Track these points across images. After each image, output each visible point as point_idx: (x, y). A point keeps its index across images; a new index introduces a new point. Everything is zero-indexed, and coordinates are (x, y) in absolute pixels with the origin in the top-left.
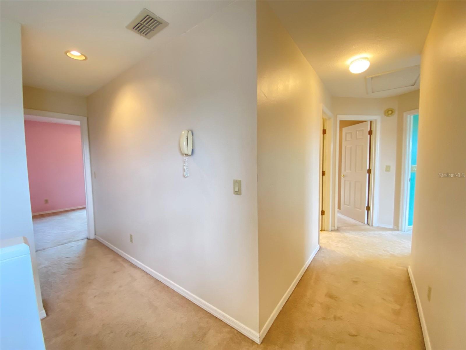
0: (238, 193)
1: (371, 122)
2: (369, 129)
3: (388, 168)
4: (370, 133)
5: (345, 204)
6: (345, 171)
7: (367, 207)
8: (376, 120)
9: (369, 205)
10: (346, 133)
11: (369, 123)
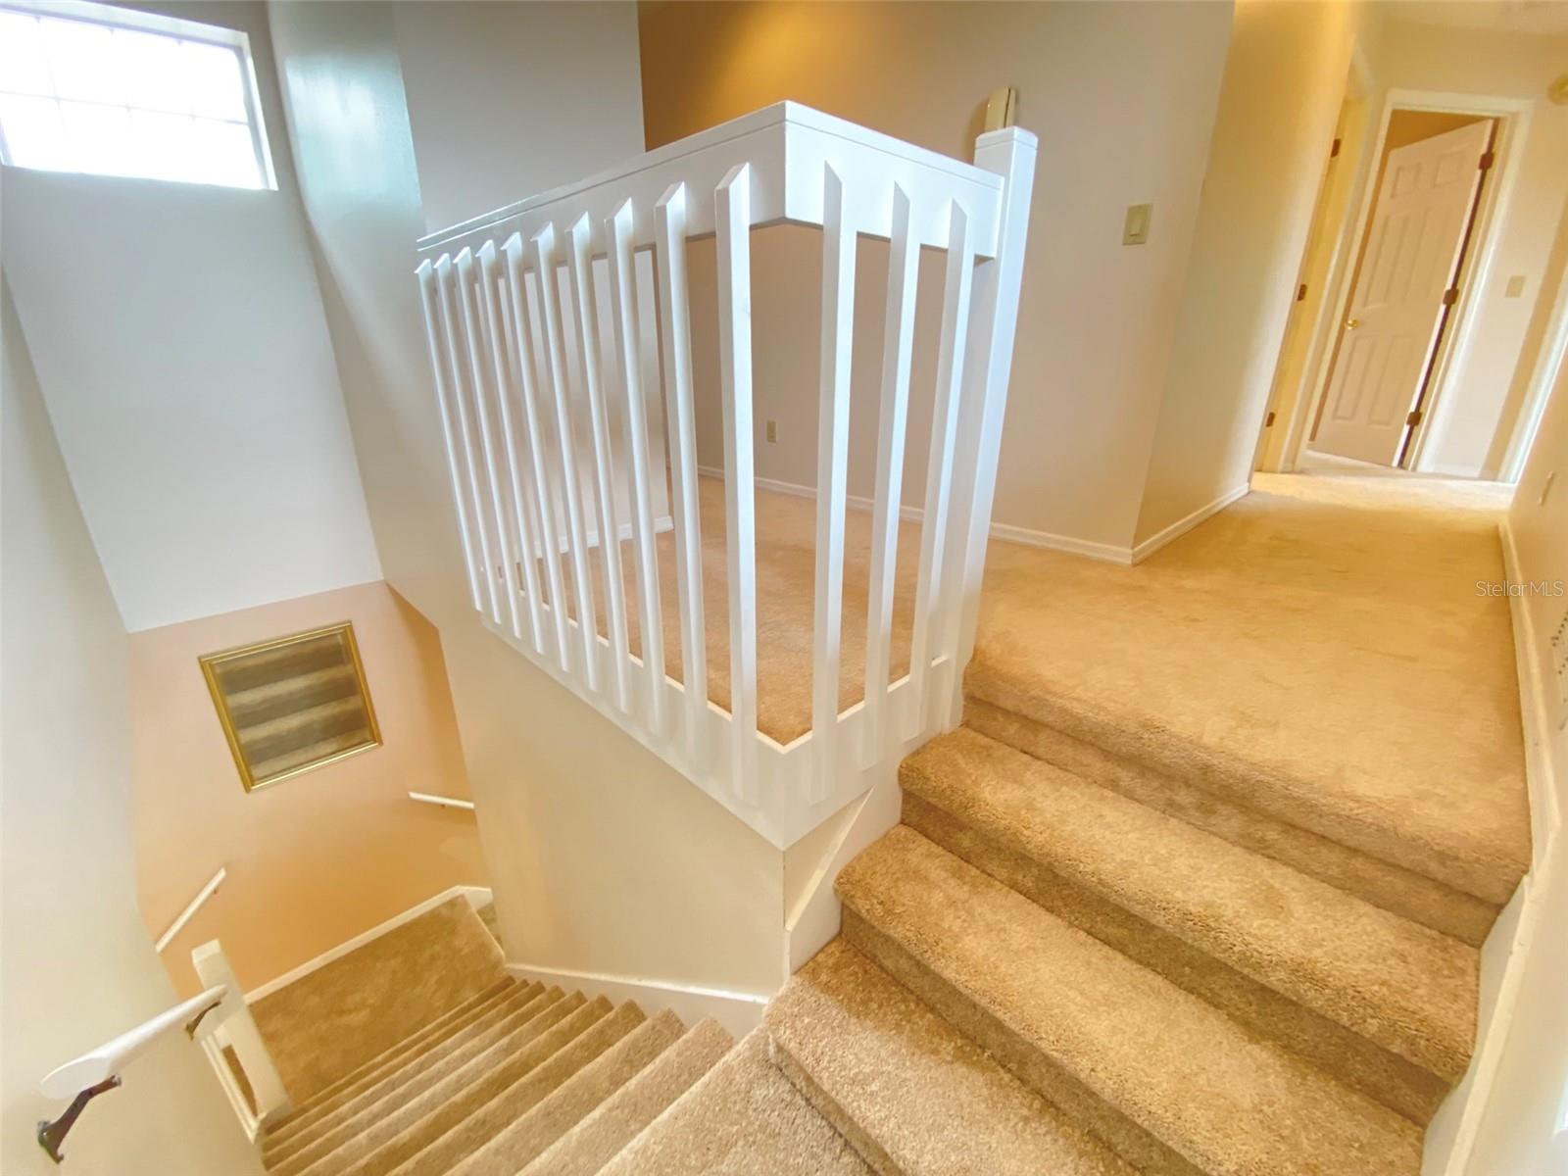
0: (1134, 238)
1: (1497, 122)
2: (1483, 150)
3: (1515, 287)
4: (1486, 162)
5: (1335, 417)
6: (1365, 304)
7: (1412, 414)
8: (1515, 116)
9: (1422, 410)
10: (1399, 169)
11: (1490, 124)
